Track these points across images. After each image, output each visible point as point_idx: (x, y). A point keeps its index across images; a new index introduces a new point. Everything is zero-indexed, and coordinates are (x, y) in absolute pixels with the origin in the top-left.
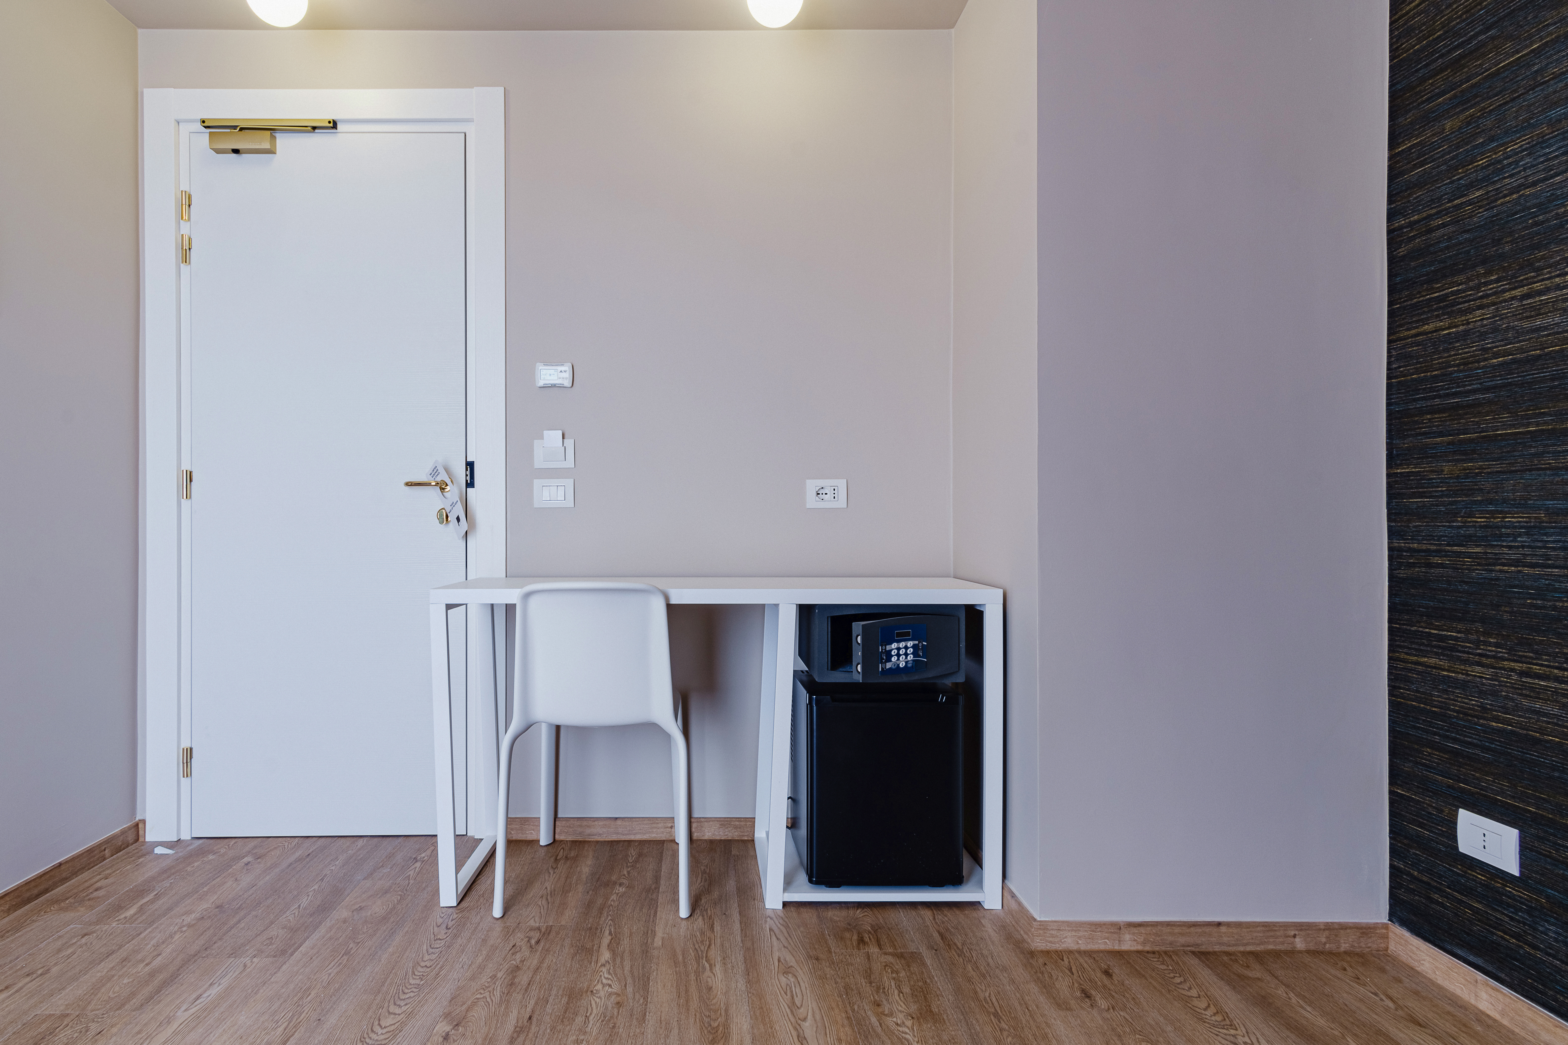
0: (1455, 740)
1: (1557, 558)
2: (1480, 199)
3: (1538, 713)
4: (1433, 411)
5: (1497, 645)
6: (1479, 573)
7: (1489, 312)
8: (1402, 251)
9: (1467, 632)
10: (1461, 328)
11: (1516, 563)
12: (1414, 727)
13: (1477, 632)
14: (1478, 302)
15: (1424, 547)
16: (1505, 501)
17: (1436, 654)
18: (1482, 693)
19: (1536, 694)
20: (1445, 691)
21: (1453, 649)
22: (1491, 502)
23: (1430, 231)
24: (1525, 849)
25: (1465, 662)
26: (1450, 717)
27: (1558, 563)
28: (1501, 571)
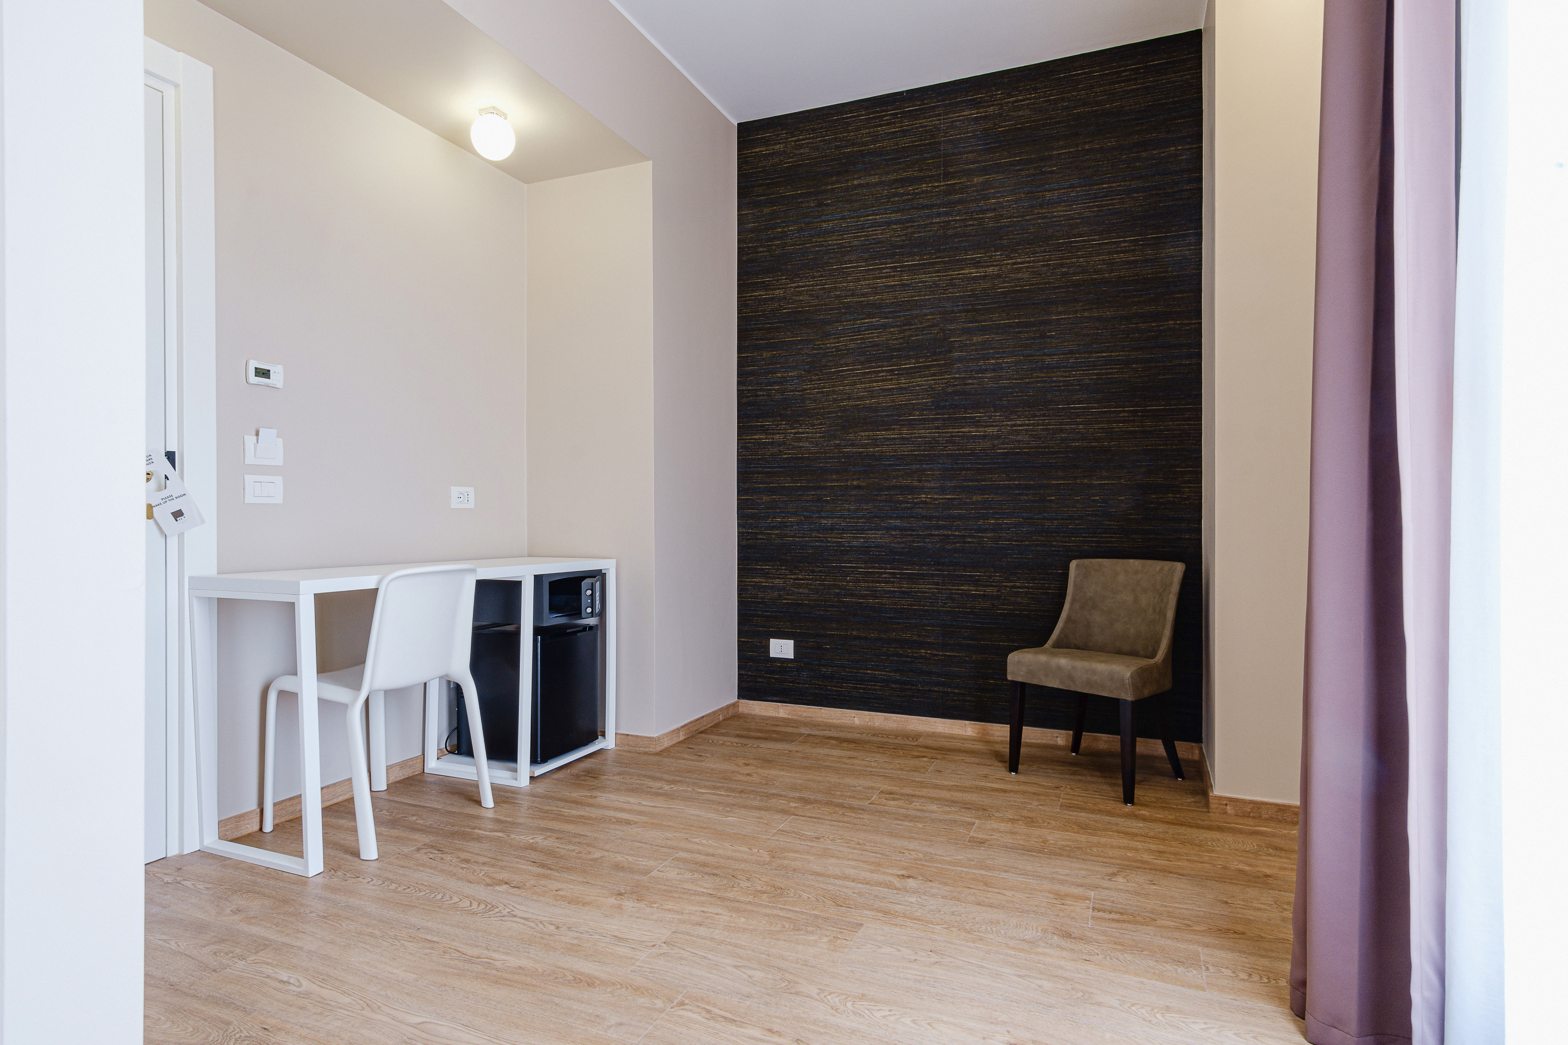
0: (767, 611)
1: (808, 534)
2: (778, 390)
3: (801, 593)
4: (758, 473)
5: (785, 570)
6: (778, 541)
7: (782, 436)
8: (744, 400)
9: (773, 566)
10: (770, 440)
11: (793, 536)
12: (750, 610)
13: (778, 565)
14: (778, 431)
15: (754, 531)
16: (788, 512)
17: (760, 576)
18: (779, 590)
19: (800, 586)
20: (764, 592)
21: (768, 573)
22: (783, 512)
23: (757, 396)
24: (796, 647)
25: (773, 578)
26: (766, 602)
27: (808, 536)
28: (787, 540)
